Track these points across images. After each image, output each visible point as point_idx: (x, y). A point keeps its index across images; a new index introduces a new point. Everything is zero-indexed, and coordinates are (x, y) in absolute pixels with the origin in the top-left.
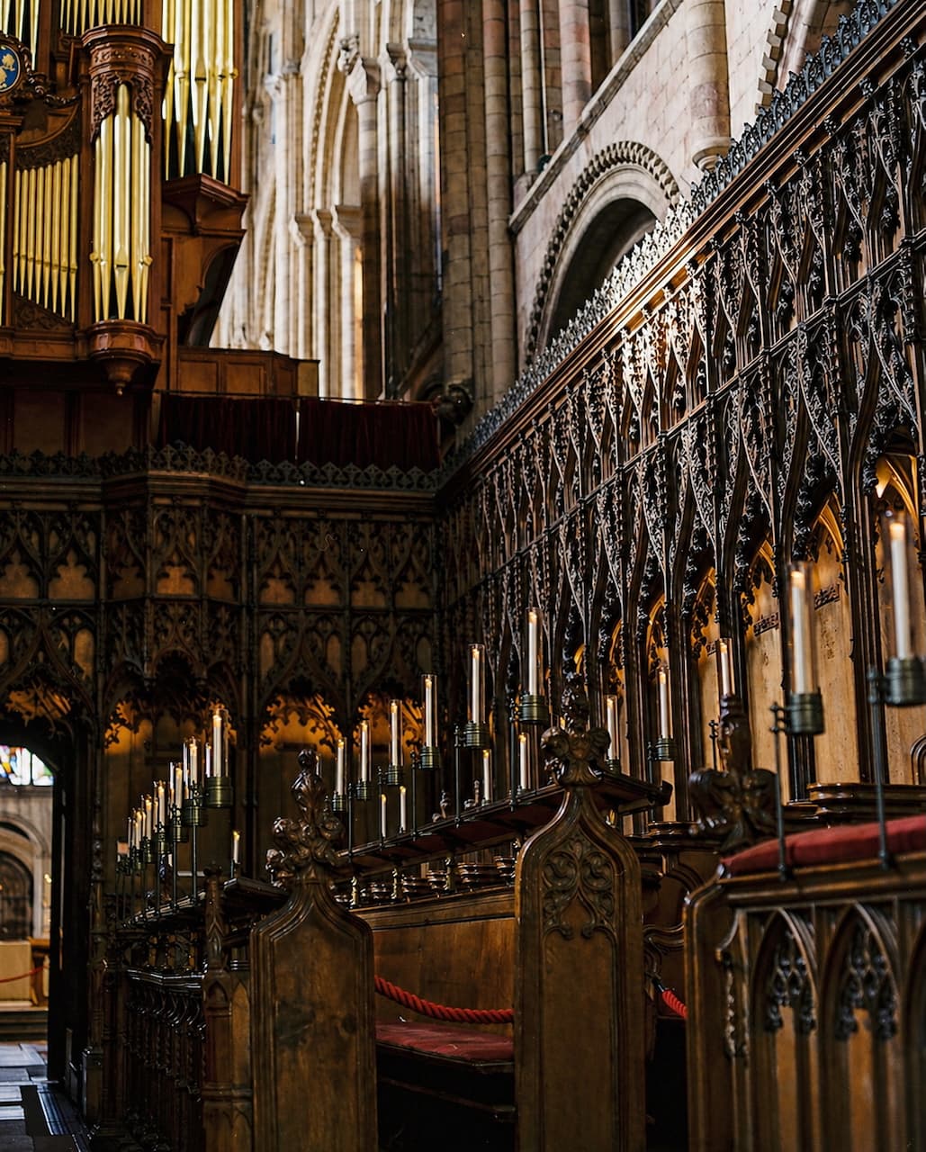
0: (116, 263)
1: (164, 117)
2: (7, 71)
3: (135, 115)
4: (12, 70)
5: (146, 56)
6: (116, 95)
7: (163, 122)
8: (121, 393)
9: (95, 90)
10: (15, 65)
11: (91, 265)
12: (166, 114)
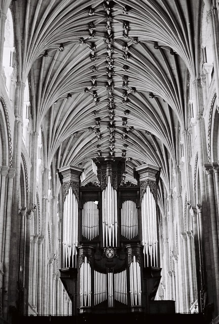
0: (135, 294)
1: (144, 253)
2: (112, 254)
3: (137, 262)
4: (112, 253)
5: (139, 249)
6: (133, 258)
7: (144, 254)
8: (137, 319)
9: (129, 257)
10: (113, 252)
11: (130, 293)
12: (144, 252)
